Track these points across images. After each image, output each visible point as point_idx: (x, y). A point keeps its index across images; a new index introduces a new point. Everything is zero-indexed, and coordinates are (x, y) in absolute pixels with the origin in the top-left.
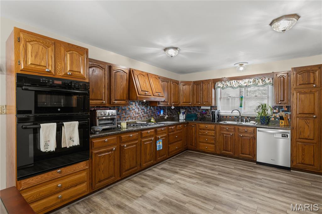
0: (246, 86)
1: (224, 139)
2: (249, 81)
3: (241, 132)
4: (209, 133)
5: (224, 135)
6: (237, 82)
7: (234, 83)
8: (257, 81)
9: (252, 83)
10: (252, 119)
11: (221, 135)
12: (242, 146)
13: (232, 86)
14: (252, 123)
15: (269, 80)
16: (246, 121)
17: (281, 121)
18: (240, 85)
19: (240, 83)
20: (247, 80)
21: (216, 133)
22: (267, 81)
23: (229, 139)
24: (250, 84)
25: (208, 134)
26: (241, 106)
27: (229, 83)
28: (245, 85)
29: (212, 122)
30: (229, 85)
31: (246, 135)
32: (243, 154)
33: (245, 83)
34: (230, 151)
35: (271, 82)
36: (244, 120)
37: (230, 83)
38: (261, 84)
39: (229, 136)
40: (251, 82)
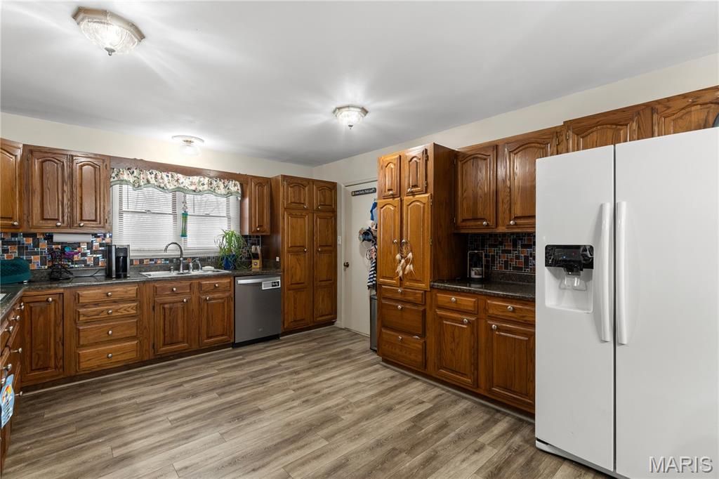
0: (195, 191)
1: (167, 315)
2: (200, 181)
3: (207, 292)
4: (117, 311)
5: (166, 306)
6: (172, 177)
7: (166, 178)
8: (214, 183)
9: (206, 187)
10: (205, 261)
11: (157, 308)
12: (208, 321)
13: (162, 185)
14: (209, 270)
15: (236, 187)
16: (196, 267)
17: (253, 261)
18: (182, 186)
19: (180, 181)
20: (195, 179)
21: (140, 308)
22: (233, 189)
23: (180, 314)
24: (202, 187)
25: (114, 314)
26: (184, 235)
27: (153, 176)
28: (193, 188)
29: (118, 277)
30: (153, 181)
31: (216, 295)
32: (211, 337)
33: (192, 184)
34: (183, 342)
35: (240, 191)
36: (191, 264)
37: (156, 178)
38: (222, 191)
39: (179, 305)
40: (203, 184)
